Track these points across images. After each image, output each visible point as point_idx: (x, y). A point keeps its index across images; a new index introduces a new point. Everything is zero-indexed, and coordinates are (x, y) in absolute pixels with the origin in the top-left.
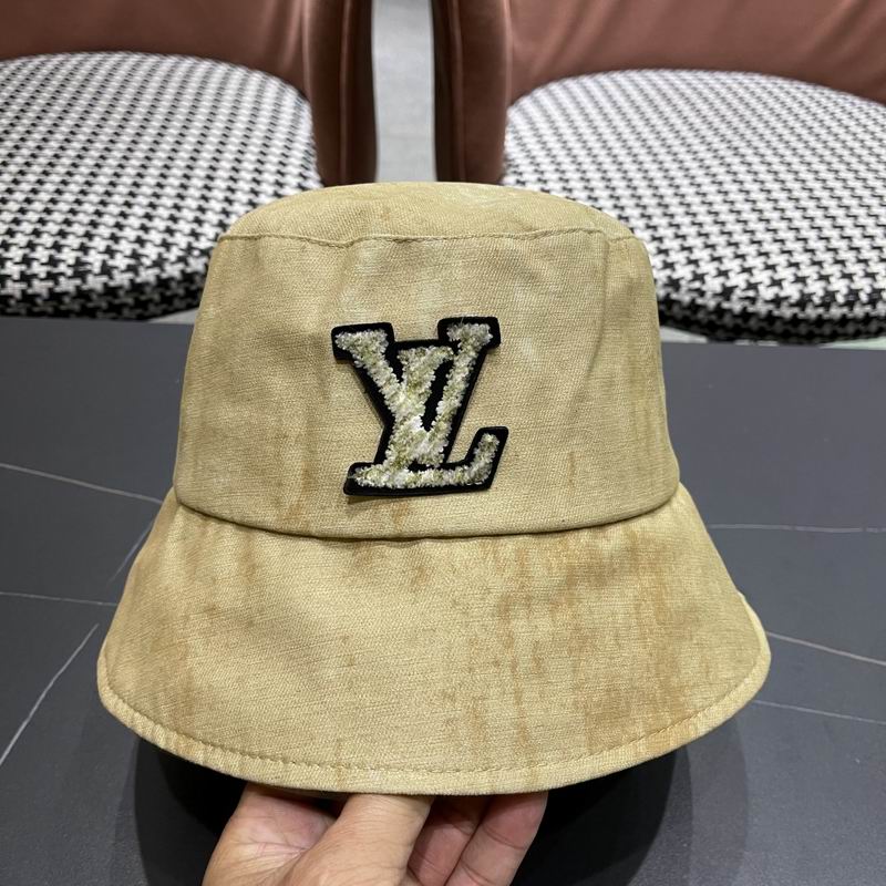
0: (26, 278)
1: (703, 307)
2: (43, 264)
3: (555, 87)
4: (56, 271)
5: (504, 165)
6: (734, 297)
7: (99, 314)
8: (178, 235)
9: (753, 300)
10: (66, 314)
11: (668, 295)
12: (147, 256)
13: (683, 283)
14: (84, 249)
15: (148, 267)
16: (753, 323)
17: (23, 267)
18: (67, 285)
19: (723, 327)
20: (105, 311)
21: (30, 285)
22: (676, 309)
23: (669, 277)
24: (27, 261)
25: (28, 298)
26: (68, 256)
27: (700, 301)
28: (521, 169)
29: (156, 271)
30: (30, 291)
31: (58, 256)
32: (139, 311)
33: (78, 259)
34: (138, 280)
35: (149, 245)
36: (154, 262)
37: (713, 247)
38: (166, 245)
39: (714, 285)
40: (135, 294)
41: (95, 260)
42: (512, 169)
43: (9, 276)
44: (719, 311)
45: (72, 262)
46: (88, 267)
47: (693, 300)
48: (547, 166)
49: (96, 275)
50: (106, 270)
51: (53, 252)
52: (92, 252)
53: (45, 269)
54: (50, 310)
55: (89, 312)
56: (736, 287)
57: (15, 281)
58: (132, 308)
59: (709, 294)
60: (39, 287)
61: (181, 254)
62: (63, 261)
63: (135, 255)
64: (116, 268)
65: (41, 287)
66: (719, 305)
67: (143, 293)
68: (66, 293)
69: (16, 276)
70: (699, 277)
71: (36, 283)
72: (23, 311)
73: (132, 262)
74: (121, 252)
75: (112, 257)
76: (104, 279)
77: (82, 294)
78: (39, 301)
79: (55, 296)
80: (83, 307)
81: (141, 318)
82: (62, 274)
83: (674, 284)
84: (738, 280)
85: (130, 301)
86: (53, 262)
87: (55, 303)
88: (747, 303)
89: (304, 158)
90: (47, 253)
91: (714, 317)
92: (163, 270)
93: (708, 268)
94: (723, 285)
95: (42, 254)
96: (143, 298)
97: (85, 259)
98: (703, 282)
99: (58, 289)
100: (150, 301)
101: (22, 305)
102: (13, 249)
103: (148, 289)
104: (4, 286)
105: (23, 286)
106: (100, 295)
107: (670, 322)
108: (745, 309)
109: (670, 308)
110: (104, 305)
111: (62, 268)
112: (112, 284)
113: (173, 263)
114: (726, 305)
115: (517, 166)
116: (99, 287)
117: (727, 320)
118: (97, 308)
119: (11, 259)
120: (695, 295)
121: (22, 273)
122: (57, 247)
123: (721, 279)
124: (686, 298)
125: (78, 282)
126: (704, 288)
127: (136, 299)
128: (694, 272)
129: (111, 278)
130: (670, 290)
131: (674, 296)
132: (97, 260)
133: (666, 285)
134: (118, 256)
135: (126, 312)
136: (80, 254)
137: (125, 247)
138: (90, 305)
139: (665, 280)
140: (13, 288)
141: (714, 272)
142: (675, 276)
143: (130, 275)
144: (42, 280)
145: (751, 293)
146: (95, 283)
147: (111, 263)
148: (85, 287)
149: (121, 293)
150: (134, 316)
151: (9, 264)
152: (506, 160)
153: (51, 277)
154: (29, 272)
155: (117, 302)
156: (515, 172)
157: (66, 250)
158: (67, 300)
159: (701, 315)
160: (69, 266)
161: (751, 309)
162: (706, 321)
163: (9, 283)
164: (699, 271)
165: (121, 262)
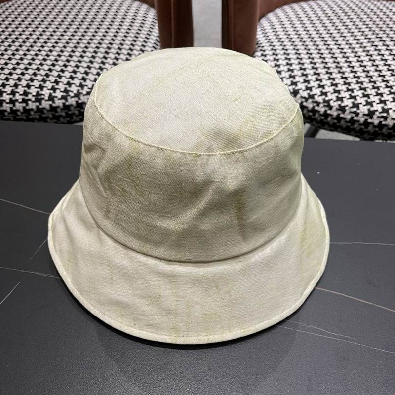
0: (12, 102)
1: (358, 121)
2: (21, 95)
3: (286, 8)
4: (27, 98)
5: (257, 47)
6: (375, 117)
7: (49, 120)
8: (88, 81)
9: (385, 118)
10: (33, 120)
11: (339, 114)
12: (72, 92)
13: (347, 108)
14: (41, 87)
15: (72, 97)
16: (384, 130)
17: (11, 96)
18: (32, 105)
19: (368, 132)
20: (51, 119)
21: (14, 105)
22: (342, 122)
23: (340, 105)
24: (13, 93)
25: (14, 112)
26: (33, 91)
27: (355, 118)
28: (265, 48)
29: (76, 99)
30: (14, 108)
31: (28, 91)
32: (68, 119)
33: (38, 92)
34: (67, 103)
35: (73, 86)
36: (75, 94)
37: (365, 89)
38: (82, 86)
39: (364, 109)
40: (66, 111)
41: (46, 93)
42: (260, 48)
43: (5, 101)
44: (366, 123)
45: (34, 94)
46: (43, 97)
47: (352, 118)
48: (278, 47)
49: (46, 101)
50: (51, 98)
51: (26, 89)
52: (45, 89)
53: (22, 97)
54: (24, 118)
55: (43, 119)
56: (377, 110)
57: (7, 103)
58: (64, 118)
59: (361, 115)
60: (19, 106)
61: (89, 90)
62: (31, 93)
63: (66, 91)
64: (56, 97)
65: (20, 106)
66: (366, 120)
67: (70, 110)
68: (32, 109)
69: (8, 101)
70: (356, 106)
71: (17, 104)
72: (12, 118)
73: (64, 94)
74: (59, 89)
75: (55, 92)
76: (51, 102)
77: (39, 110)
78: (19, 113)
79: (26, 111)
80: (40, 116)
81: (69, 123)
82: (30, 100)
83: (342, 109)
84: (378, 107)
85: (64, 114)
86: (26, 94)
87: (26, 114)
88: (382, 120)
89: (155, 43)
90: (23, 89)
91: (363, 127)
92: (80, 99)
93: (361, 100)
94: (369, 110)
95: (21, 90)
96: (70, 112)
97: (41, 92)
98: (358, 108)
99: (27, 107)
100: (74, 114)
101: (11, 115)
102: (8, 87)
103: (72, 108)
104: (2, 106)
105: (11, 105)
106: (48, 111)
107: (339, 130)
108: (380, 122)
109: (339, 122)
110: (51, 116)
111: (30, 97)
112: (54, 105)
113: (84, 95)
114: (370, 121)
115: (263, 47)
116: (48, 107)
117: (370, 128)
118: (48, 117)
119: (6, 92)
120: (353, 115)
121: (11, 99)
122: (28, 86)
123: (369, 107)
124: (349, 117)
125: (37, 104)
126: (358, 111)
127: (66, 113)
128: (353, 103)
129: (54, 102)
130: (340, 112)
131: (342, 115)
132: (47, 93)
133: (337, 109)
134: (58, 91)
135: (62, 119)
136: (39, 90)
137: (62, 87)
138: (44, 116)
139: (338, 107)
140: (7, 107)
141: (364, 103)
142: (343, 105)
143: (63, 101)
144: (20, 103)
145: (385, 114)
146: (46, 104)
147: (54, 94)
148: (41, 107)
149: (59, 110)
150: (66, 122)
151: (5, 94)
152: (257, 44)
153: (24, 101)
154: (14, 99)
155: (57, 114)
156: (261, 50)
157: (32, 88)
158: (32, 113)
159: (355, 126)
160: (33, 96)
161: (384, 123)
162: (358, 129)
163: (5, 104)
164: (356, 102)
165: (59, 94)
